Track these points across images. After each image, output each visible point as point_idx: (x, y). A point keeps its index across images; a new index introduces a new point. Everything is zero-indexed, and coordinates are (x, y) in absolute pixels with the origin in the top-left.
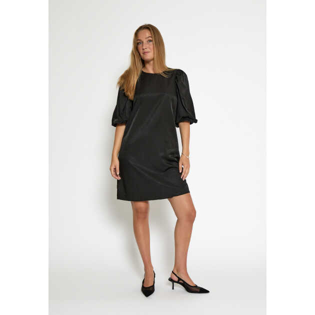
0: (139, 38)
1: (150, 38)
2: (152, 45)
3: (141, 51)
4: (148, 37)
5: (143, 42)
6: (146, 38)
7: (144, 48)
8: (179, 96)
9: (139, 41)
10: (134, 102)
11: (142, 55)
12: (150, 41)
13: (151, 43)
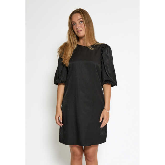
0: (73, 21)
1: (82, 20)
2: (83, 25)
3: (75, 31)
4: (80, 19)
5: (76, 23)
6: (78, 20)
7: (77, 27)
8: (103, 64)
9: (73, 23)
10: (68, 68)
11: (76, 33)
12: (82, 22)
13: (83, 23)
